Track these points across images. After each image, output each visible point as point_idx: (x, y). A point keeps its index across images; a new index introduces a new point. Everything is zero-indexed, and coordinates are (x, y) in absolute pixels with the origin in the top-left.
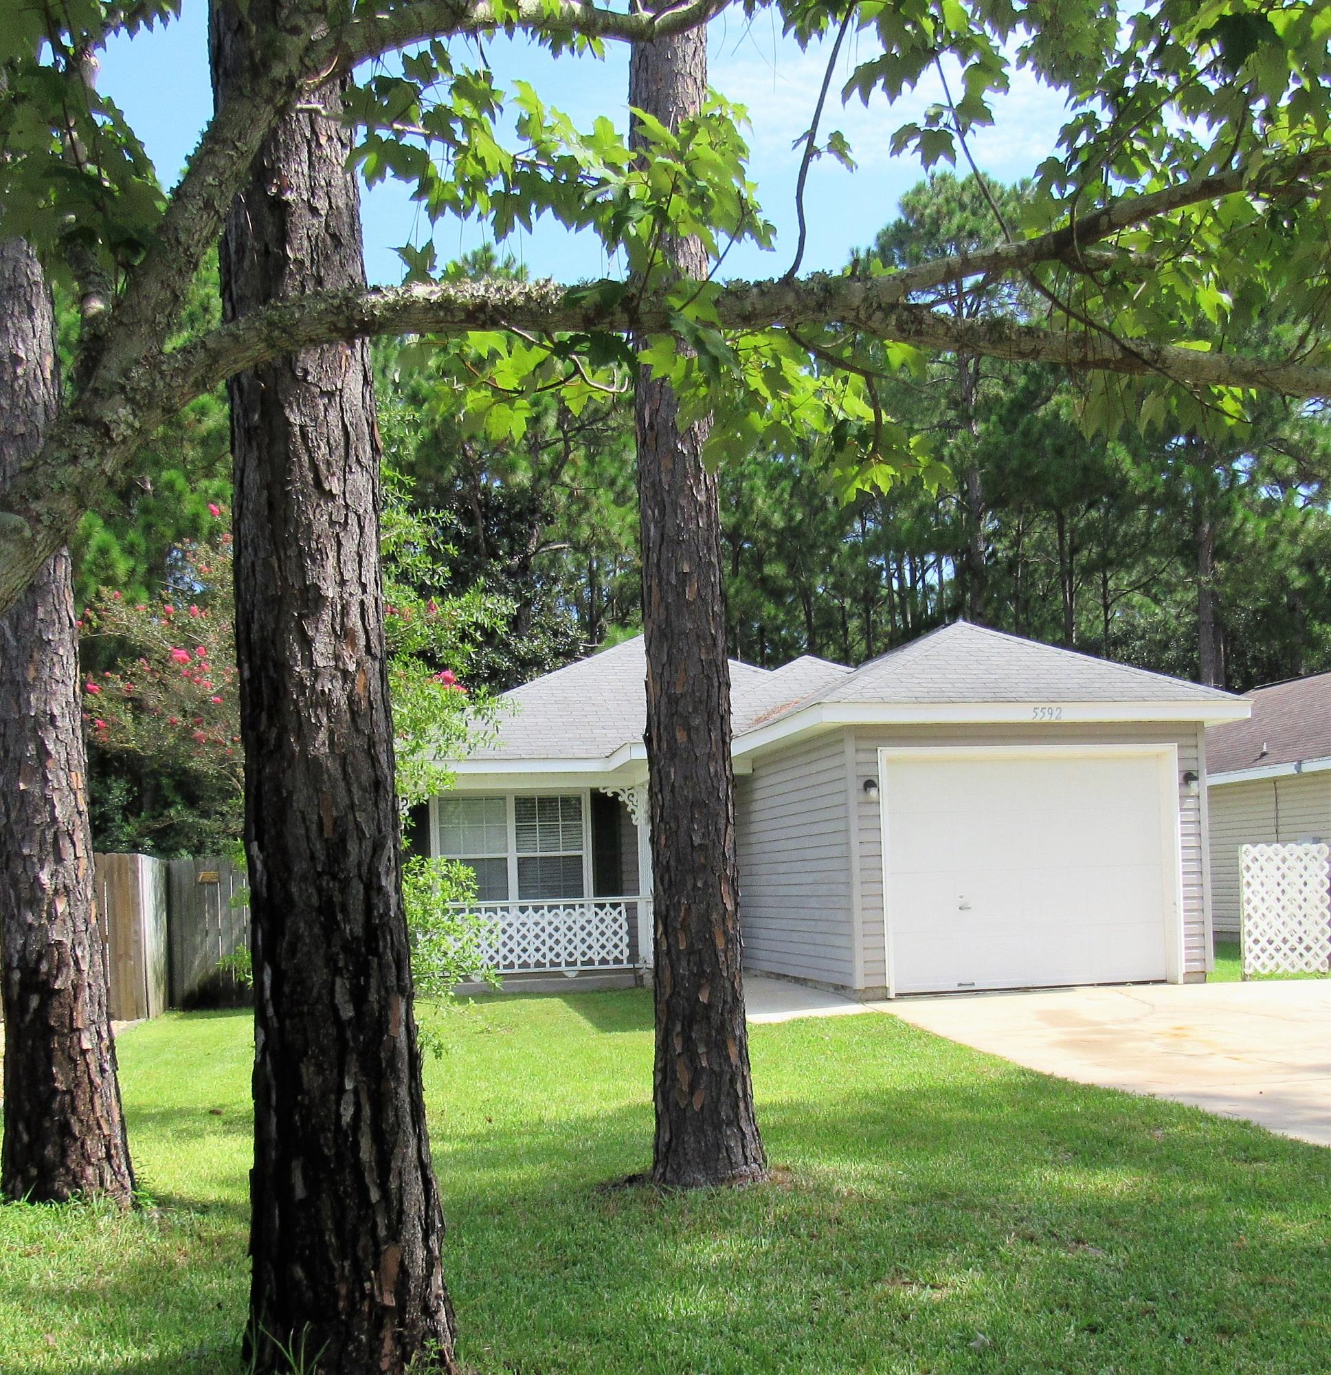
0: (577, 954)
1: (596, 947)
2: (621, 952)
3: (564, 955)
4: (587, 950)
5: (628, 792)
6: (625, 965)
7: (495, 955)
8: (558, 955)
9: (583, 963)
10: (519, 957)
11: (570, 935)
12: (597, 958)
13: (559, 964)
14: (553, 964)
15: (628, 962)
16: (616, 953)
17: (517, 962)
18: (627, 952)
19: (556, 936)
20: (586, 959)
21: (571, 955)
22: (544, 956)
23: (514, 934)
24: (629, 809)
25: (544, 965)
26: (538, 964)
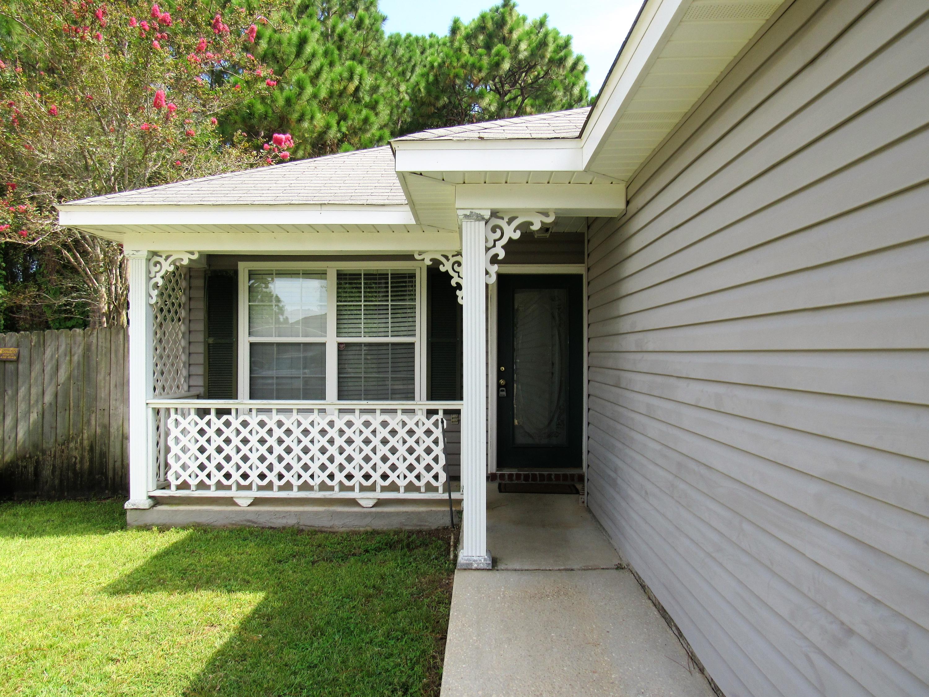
0: (376, 477)
1: (402, 468)
2: (436, 477)
3: (358, 476)
4: (389, 472)
5: (452, 260)
6: (441, 495)
7: (266, 472)
8: (349, 477)
9: (384, 489)
10: (300, 476)
11: (367, 450)
12: (402, 483)
13: (352, 489)
14: (343, 488)
15: (444, 491)
16: (427, 477)
17: (296, 483)
18: (443, 477)
19: (349, 450)
20: (387, 483)
21: (367, 477)
22: (331, 476)
23: (294, 446)
24: (453, 283)
25: (332, 488)
26: (323, 487)
